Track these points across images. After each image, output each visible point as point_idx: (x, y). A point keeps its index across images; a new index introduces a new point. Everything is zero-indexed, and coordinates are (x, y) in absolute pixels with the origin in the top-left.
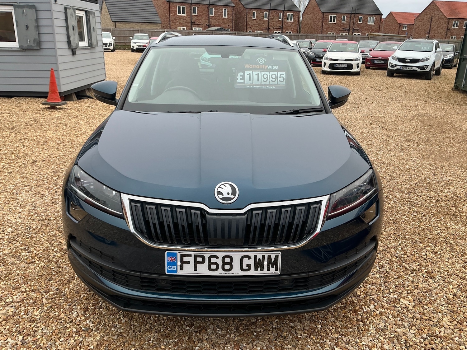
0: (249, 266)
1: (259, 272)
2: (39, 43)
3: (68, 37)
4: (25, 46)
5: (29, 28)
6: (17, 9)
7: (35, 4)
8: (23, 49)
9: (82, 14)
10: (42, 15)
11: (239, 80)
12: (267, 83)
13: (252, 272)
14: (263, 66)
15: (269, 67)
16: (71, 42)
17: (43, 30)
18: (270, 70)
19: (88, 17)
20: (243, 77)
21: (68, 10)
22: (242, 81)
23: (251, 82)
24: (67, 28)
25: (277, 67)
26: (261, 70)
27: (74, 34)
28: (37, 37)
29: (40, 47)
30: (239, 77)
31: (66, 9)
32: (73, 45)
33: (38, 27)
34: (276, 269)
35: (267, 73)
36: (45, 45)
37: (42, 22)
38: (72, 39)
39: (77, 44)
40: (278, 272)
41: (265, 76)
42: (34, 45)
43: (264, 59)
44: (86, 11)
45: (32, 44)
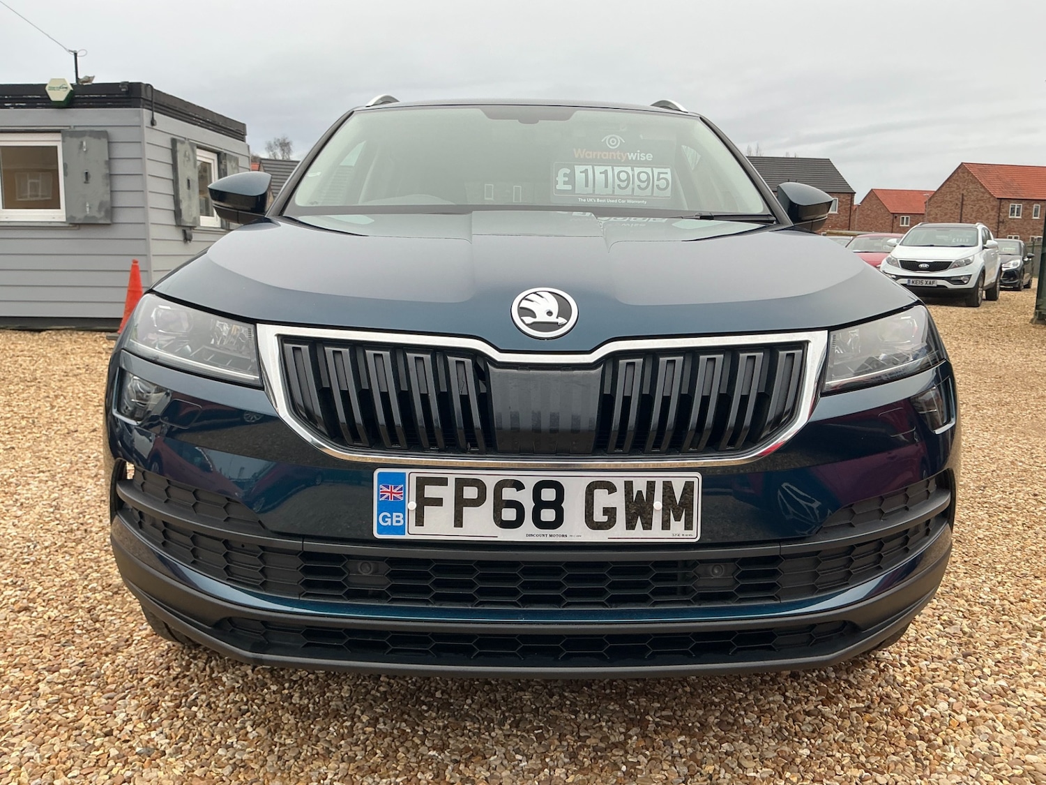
0: (610, 512)
1: (639, 534)
2: (111, 210)
3: (177, 202)
4: (79, 217)
5: (91, 180)
6: (68, 139)
7: (109, 130)
8: (74, 224)
9: (211, 158)
10: (120, 151)
11: (560, 186)
12: (628, 191)
13: (619, 533)
14: (618, 153)
15: (631, 156)
16: (183, 212)
17: (121, 184)
18: (634, 164)
19: (222, 167)
20: (571, 179)
21: (179, 146)
22: (569, 187)
23: (590, 190)
24: (175, 182)
25: (649, 157)
26: (613, 163)
27: (190, 197)
28: (107, 198)
29: (111, 220)
30: (561, 179)
31: (174, 142)
32: (187, 219)
33: (110, 176)
34: (688, 526)
35: (629, 169)
36: (122, 217)
37: (120, 167)
38: (184, 206)
39: (195, 218)
40: (694, 535)
41: (623, 176)
42: (100, 217)
43: (618, 137)
44: (218, 154)
45: (97, 215)
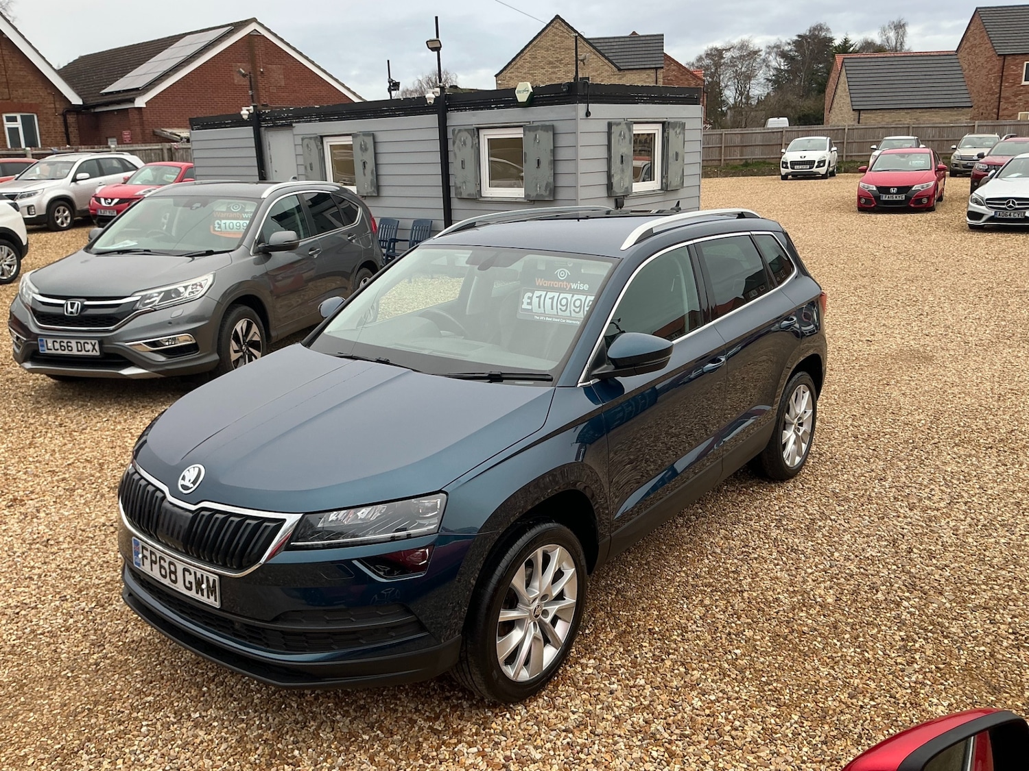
2: (554, 190)
3: (609, 177)
4: (533, 195)
5: (541, 166)
6: (527, 132)
7: (554, 123)
8: (531, 201)
9: (656, 130)
10: (563, 141)
11: (525, 306)
12: (567, 313)
14: (565, 283)
15: (574, 286)
16: (614, 185)
17: (562, 168)
18: (574, 292)
19: (666, 135)
20: (531, 301)
21: (614, 128)
22: (529, 307)
23: (542, 310)
24: (609, 160)
25: (586, 287)
26: (561, 290)
27: (623, 171)
28: (551, 180)
29: (554, 196)
30: (526, 300)
31: (610, 125)
32: (618, 190)
33: (554, 162)
35: (569, 296)
36: (562, 194)
37: (563, 154)
38: (615, 180)
39: (627, 188)
41: (564, 302)
42: (546, 194)
43: (566, 271)
44: (663, 123)
45: (544, 193)
